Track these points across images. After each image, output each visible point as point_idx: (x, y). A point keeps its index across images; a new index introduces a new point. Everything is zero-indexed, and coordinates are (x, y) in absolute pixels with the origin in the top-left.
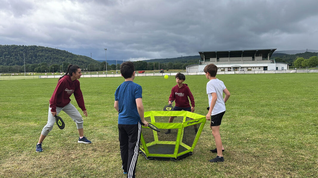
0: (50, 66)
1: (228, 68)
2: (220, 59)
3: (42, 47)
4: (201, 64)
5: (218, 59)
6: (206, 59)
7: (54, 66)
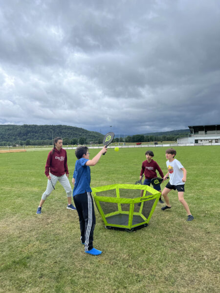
0: (71, 140)
1: (216, 139)
2: (208, 132)
3: (66, 126)
4: (190, 136)
5: (206, 132)
6: (195, 132)
7: (74, 140)
